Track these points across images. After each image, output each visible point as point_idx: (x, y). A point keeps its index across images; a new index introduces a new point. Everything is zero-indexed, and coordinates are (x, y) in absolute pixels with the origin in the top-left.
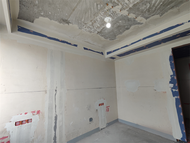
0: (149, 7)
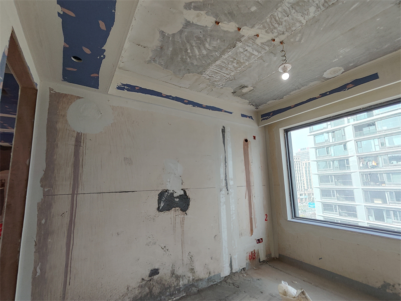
0: (205, 44)
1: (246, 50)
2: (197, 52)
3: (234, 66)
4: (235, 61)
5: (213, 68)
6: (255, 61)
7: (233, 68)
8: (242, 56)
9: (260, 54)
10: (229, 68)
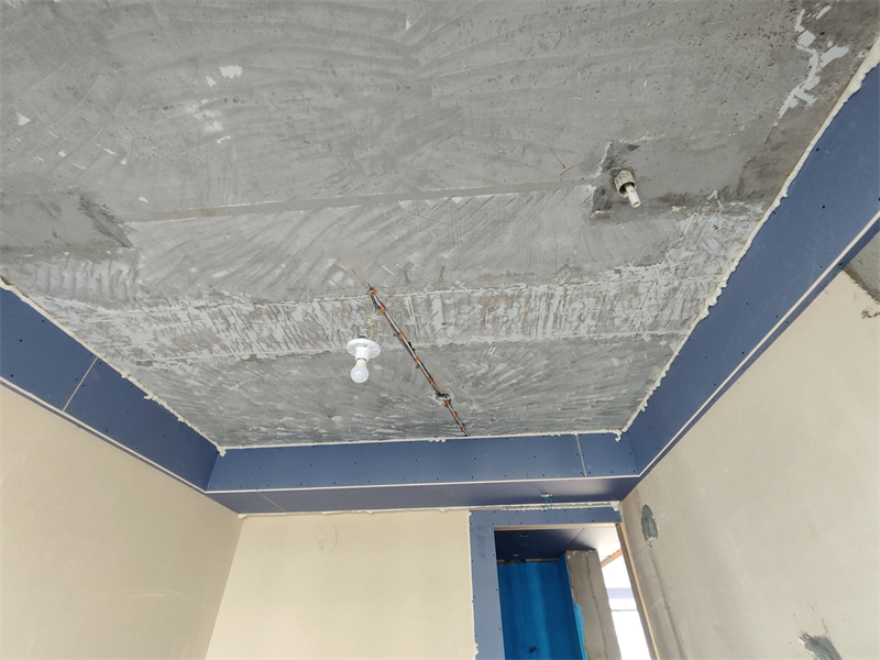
0: (483, 375)
6: (457, 287)
7: (516, 304)
8: (466, 317)
9: (432, 297)
10: (522, 311)
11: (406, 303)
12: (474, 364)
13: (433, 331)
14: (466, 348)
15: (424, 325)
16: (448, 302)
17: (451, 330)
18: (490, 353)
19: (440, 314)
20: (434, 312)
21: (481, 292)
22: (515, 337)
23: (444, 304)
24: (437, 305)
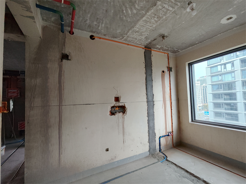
1: (164, 7)
2: (130, 12)
3: (155, 20)
4: (156, 16)
5: (141, 22)
6: (170, 15)
7: (155, 22)
8: (161, 12)
9: (174, 9)
10: (152, 22)
11: (179, 3)
12: (142, 6)
13: (165, 3)
14: (151, 7)
15: (169, 2)
16: (169, 11)
17: (160, 7)
18: (143, 12)
19: (168, 8)
20: (170, 7)
21: (164, 17)
22: (144, 18)
23: (169, 10)
24: (171, 9)
